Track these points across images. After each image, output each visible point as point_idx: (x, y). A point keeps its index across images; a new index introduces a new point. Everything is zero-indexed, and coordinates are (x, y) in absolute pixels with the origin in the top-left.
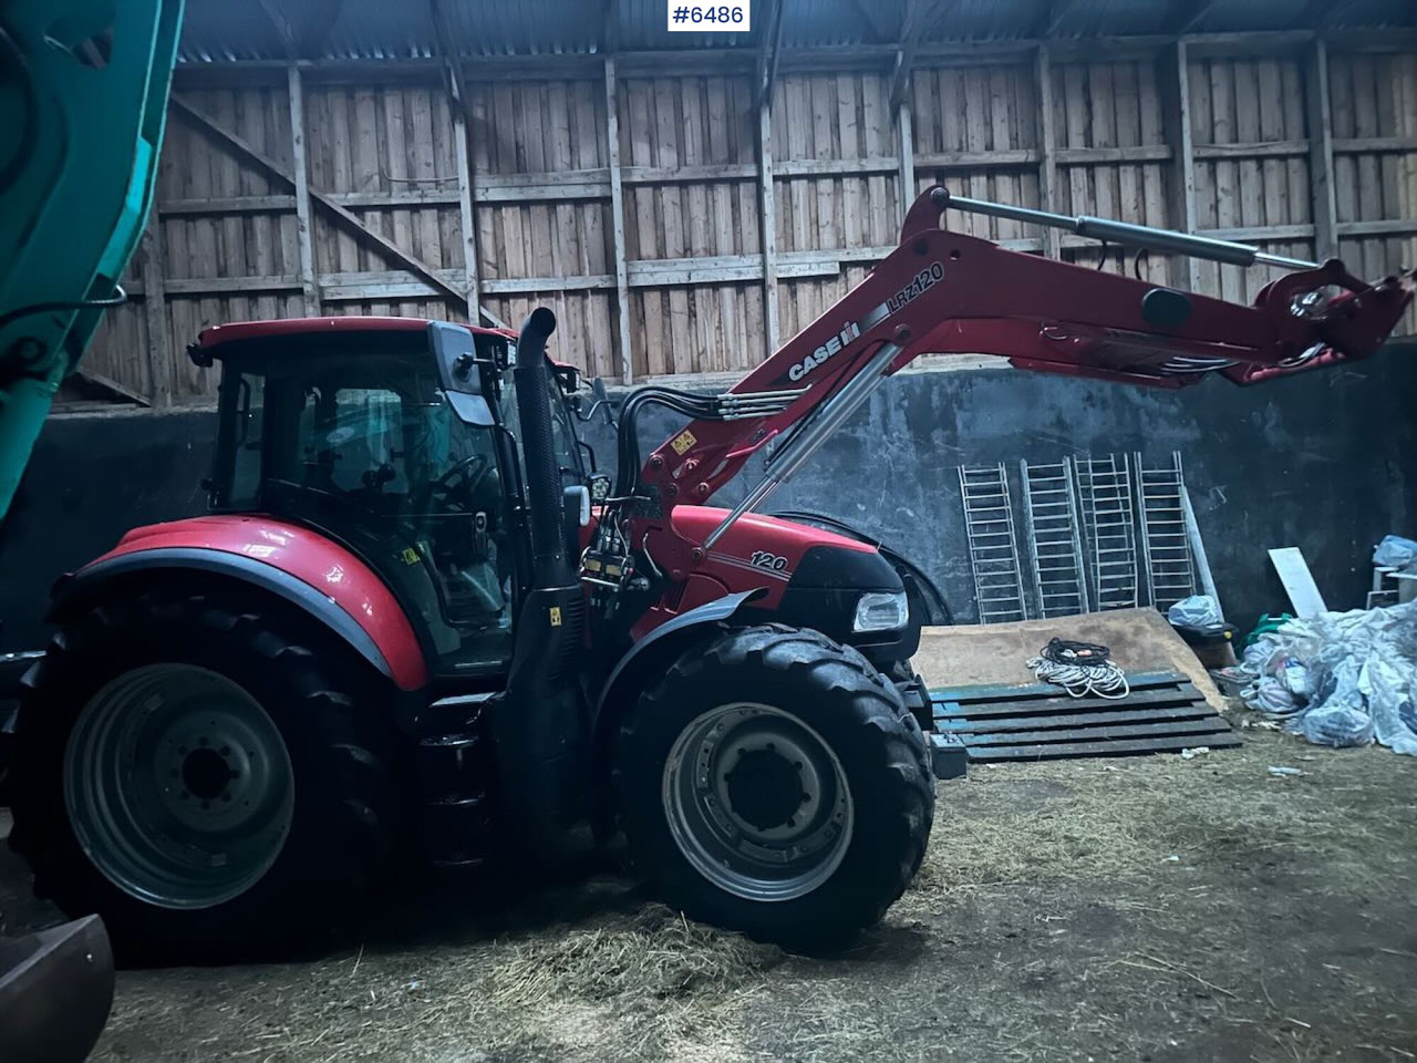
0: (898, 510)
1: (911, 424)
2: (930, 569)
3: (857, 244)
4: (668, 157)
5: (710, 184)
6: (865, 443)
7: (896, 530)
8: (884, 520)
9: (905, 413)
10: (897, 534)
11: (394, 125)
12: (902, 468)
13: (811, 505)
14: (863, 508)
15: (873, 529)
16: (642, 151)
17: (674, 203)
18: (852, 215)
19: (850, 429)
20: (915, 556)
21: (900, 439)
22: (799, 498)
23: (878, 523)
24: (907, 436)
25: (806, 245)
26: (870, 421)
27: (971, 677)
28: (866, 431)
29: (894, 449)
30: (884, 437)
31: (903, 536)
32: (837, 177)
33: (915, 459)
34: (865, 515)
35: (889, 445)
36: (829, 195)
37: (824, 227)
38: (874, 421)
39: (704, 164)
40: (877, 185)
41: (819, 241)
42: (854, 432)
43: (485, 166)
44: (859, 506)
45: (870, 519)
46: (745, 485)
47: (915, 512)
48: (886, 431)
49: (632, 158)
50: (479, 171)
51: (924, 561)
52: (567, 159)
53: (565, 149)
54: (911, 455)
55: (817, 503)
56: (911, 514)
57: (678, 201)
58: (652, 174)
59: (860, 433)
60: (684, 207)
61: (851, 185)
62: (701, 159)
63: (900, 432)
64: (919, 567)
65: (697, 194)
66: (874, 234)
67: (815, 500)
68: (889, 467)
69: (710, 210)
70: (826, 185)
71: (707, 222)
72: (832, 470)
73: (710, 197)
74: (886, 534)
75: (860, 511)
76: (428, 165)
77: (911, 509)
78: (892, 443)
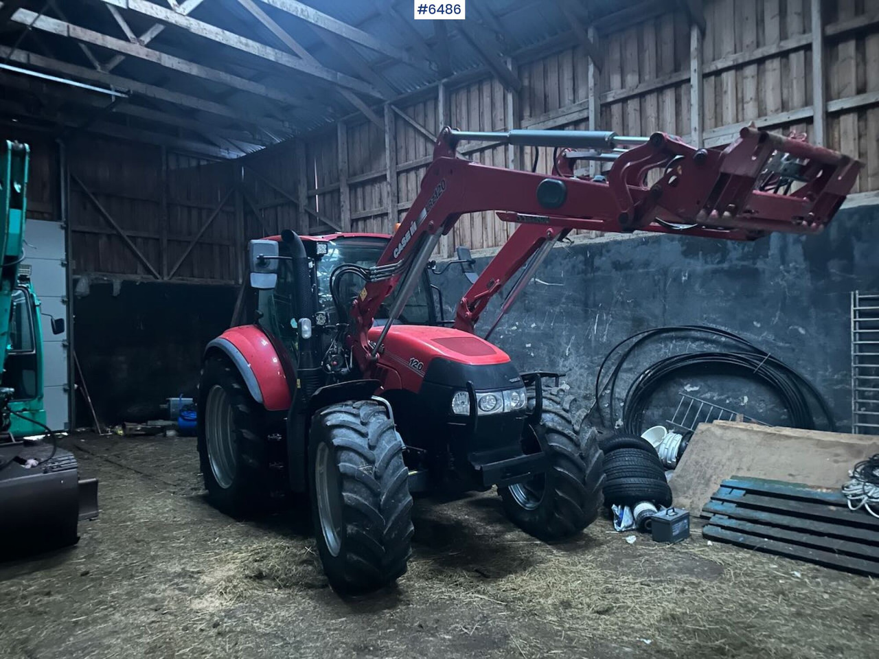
0: (790, 328)
1: (807, 256)
2: (818, 379)
3: (776, 111)
4: (631, 79)
5: (660, 90)
6: (764, 272)
7: (787, 345)
8: (776, 336)
9: (803, 248)
10: (788, 348)
11: (487, 100)
12: (796, 293)
13: (714, 321)
14: (759, 325)
15: (767, 342)
16: (616, 80)
17: (635, 110)
18: (773, 89)
19: (751, 261)
20: (804, 368)
21: (796, 269)
22: (705, 316)
23: (771, 337)
24: (803, 265)
25: (733, 120)
26: (769, 254)
27: (791, 475)
28: (765, 263)
29: (789, 277)
30: (781, 267)
31: (793, 350)
32: (760, 62)
33: (809, 285)
34: (759, 331)
35: (786, 274)
36: (753, 77)
37: (747, 103)
38: (773, 255)
39: (657, 77)
40: (796, 60)
41: (743, 114)
42: (755, 264)
43: (528, 114)
44: (755, 323)
45: (765, 334)
46: (664, 305)
47: (806, 330)
48: (784, 262)
49: (610, 86)
50: (525, 117)
51: (813, 373)
52: (571, 98)
53: (571, 91)
54: (806, 282)
55: (719, 320)
56: (802, 331)
57: (638, 108)
58: (623, 93)
59: (760, 265)
60: (641, 111)
61: (773, 66)
62: (655, 75)
63: (796, 262)
64: (807, 377)
65: (651, 101)
66: (792, 99)
67: (718, 318)
68: (785, 292)
69: (659, 109)
70: (750, 71)
71: (658, 118)
72: (733, 294)
73: (660, 100)
74: (778, 347)
75: (756, 327)
76: (501, 120)
77: (803, 327)
78: (788, 272)
